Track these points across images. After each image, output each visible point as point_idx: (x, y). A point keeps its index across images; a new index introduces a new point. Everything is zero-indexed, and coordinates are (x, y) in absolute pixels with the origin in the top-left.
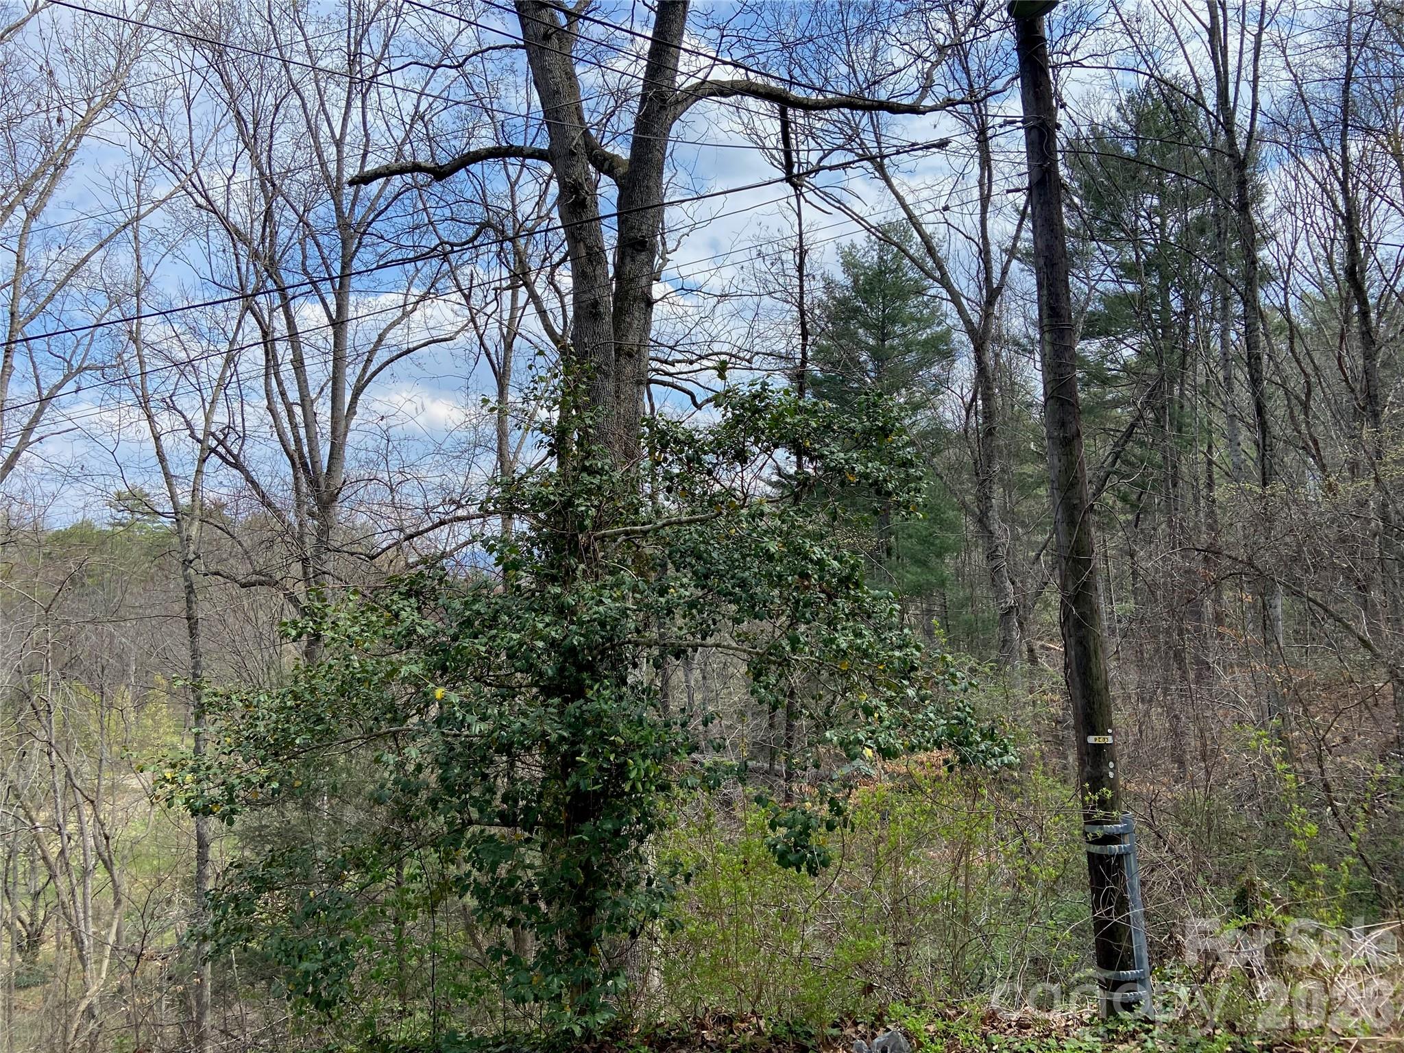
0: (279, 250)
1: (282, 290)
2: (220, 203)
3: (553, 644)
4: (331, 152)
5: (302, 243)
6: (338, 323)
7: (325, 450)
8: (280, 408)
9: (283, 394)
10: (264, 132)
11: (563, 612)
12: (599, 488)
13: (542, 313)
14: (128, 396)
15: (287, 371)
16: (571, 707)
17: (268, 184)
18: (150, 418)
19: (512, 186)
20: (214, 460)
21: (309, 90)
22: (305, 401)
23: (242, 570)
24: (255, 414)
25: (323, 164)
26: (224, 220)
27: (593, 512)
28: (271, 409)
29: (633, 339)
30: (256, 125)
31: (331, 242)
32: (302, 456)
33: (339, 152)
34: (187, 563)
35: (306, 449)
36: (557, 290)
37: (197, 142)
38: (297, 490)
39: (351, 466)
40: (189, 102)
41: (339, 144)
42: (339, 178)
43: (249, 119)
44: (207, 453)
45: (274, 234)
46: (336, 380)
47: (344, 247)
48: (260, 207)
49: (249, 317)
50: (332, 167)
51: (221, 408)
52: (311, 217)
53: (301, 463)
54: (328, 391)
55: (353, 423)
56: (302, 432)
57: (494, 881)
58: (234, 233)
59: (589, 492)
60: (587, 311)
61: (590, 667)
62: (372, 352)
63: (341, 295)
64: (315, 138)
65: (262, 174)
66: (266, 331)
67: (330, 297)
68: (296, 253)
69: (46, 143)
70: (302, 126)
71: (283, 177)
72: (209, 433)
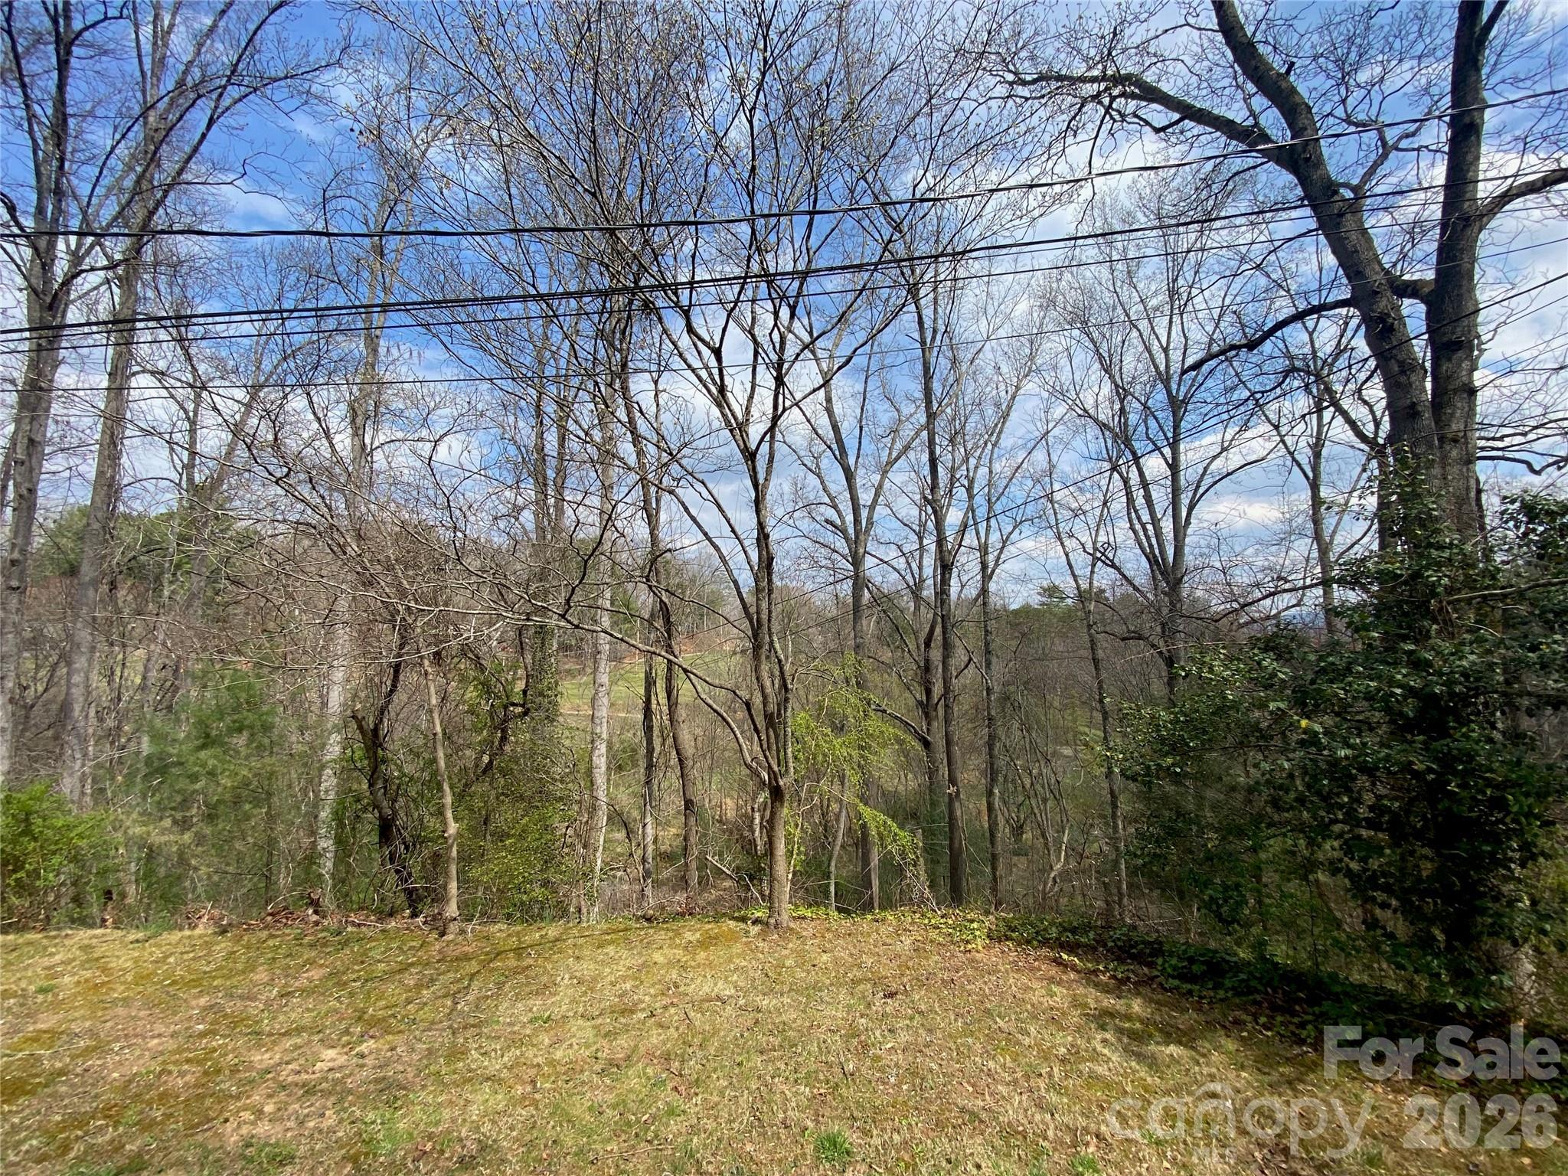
0: (1131, 429)
1: (1134, 453)
2: (1092, 412)
3: (1410, 691)
4: (1161, 358)
5: (1145, 421)
6: (1174, 467)
7: (1170, 551)
8: (1138, 527)
9: (1139, 518)
10: (1116, 359)
11: (1418, 665)
12: (1450, 560)
13: (1352, 424)
14: (1050, 533)
15: (1140, 501)
16: (1436, 745)
17: (1122, 392)
18: (1062, 544)
19: (1311, 334)
20: (1099, 564)
21: (1144, 325)
22: (1155, 521)
23: (1120, 629)
24: (1122, 532)
25: (1156, 367)
26: (1096, 420)
27: (1445, 581)
28: (1132, 528)
29: (1456, 426)
30: (1111, 356)
31: (1166, 416)
32: (1155, 556)
33: (1167, 356)
34: (1090, 627)
35: (1157, 551)
36: (1365, 402)
37: (1077, 378)
38: (1154, 578)
39: (1189, 559)
40: (1070, 357)
41: (1166, 350)
42: (1167, 372)
43: (1106, 355)
44: (1095, 560)
45: (1126, 420)
46: (1175, 503)
47: (1174, 415)
48: (1117, 406)
49: (1116, 475)
50: (1162, 368)
51: (1102, 532)
52: (1150, 403)
53: (1152, 560)
54: (1170, 511)
55: (1189, 531)
56: (1154, 541)
57: (1365, 870)
58: (1103, 426)
59: (1439, 565)
60: (1403, 411)
61: (1455, 713)
62: (1200, 481)
63: (1174, 446)
64: (1150, 352)
65: (1117, 386)
66: (1126, 481)
67: (1167, 451)
68: (1142, 428)
69: (998, 405)
70: (1141, 348)
71: (1130, 383)
72: (1096, 549)
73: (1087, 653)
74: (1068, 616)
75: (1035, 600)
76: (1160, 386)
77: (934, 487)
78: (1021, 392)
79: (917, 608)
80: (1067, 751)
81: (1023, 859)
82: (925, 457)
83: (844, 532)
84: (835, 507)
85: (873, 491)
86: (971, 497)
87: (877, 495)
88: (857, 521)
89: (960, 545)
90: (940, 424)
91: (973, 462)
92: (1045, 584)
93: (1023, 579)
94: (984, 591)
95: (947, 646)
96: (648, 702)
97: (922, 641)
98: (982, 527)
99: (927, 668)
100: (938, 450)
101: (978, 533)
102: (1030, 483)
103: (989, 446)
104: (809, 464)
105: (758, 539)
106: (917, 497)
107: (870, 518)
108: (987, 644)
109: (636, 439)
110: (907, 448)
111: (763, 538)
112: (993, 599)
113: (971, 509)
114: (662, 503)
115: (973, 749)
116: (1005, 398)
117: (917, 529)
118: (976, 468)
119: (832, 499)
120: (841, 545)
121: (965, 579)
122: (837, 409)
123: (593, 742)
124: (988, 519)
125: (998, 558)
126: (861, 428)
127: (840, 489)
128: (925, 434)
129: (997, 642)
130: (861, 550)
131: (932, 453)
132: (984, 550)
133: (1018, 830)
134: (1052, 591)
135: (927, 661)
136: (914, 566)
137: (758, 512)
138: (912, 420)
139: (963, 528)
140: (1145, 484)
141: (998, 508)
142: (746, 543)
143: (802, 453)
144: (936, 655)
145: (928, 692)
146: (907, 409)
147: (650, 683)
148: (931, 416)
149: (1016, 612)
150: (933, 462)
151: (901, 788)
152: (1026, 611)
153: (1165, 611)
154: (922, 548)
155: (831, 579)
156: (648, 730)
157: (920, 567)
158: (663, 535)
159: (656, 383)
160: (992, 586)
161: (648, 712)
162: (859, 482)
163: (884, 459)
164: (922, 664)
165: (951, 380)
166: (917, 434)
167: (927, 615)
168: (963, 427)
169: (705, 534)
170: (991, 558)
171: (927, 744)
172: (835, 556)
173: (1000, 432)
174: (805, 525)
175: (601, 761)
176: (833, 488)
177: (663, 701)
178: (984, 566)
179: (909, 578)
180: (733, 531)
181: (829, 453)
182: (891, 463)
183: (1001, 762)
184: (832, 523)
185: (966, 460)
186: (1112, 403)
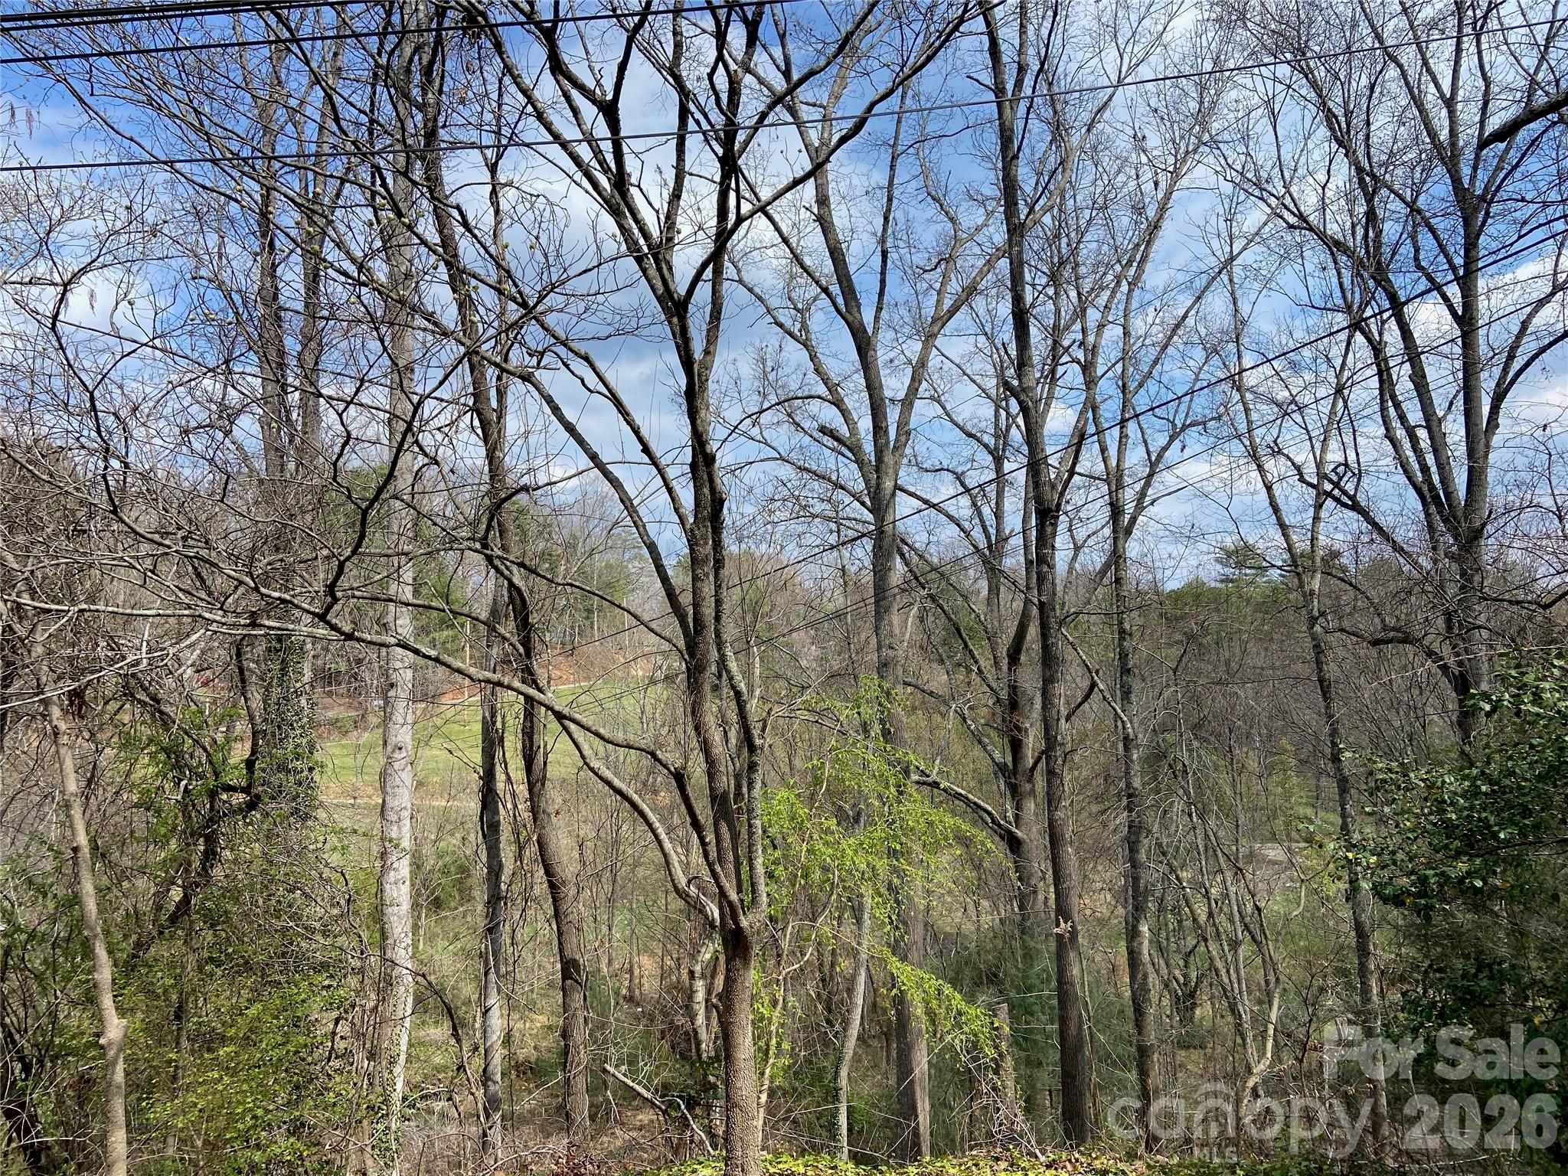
0: (1386, 250)
1: (1393, 297)
2: (1313, 219)
4: (1440, 118)
5: (1413, 237)
6: (1466, 320)
8: (1400, 433)
9: (1402, 417)
10: (1358, 121)
14: (1237, 448)
15: (1404, 386)
17: (1369, 179)
18: (1260, 468)
20: (1329, 503)
21: (1408, 53)
22: (1432, 422)
23: (1368, 624)
24: (1370, 443)
25: (1432, 134)
26: (1322, 236)
28: (1388, 437)
30: (1348, 114)
31: (1451, 227)
32: (1432, 488)
33: (1452, 113)
34: (1313, 621)
35: (1436, 479)
37: (1286, 156)
38: (1431, 528)
39: (1496, 492)
40: (1274, 117)
41: (1450, 103)
42: (1453, 144)
43: (1339, 112)
44: (1322, 496)
45: (1378, 234)
46: (1469, 389)
47: (1467, 223)
48: (1361, 209)
49: (1359, 338)
50: (1444, 135)
51: (1334, 444)
52: (1422, 202)
53: (1428, 495)
54: (1460, 403)
55: (1496, 440)
56: (1430, 459)
58: (1335, 246)
62: (1515, 347)
63: (1466, 281)
64: (1420, 107)
65: (1360, 170)
66: (1377, 348)
67: (1454, 292)
68: (1406, 249)
69: (1139, 209)
70: (1404, 100)
71: (1384, 164)
72: (1322, 476)
73: (1306, 669)
74: (1271, 604)
75: (1212, 573)
76: (1440, 170)
77: (1022, 363)
78: (1184, 182)
79: (994, 590)
80: (1274, 852)
81: (1196, 1055)
82: (1005, 308)
83: (855, 449)
84: (838, 403)
85: (909, 371)
86: (1090, 382)
87: (916, 380)
88: (879, 429)
89: (1072, 472)
90: (1033, 243)
91: (1093, 316)
92: (1229, 542)
93: (1190, 534)
94: (1116, 558)
95: (1049, 660)
96: (489, 776)
97: (1002, 651)
98: (1112, 437)
99: (1014, 705)
100: (1029, 296)
101: (1103, 450)
102: (1199, 354)
103: (1124, 287)
104: (788, 323)
105: (693, 466)
106: (991, 383)
107: (902, 424)
108: (1123, 656)
109: (458, 276)
110: (970, 291)
111: (702, 461)
112: (1134, 573)
113: (1091, 406)
114: (510, 399)
115: (1100, 852)
116: (1152, 198)
117: (992, 442)
118: (1101, 327)
119: (832, 388)
120: (850, 473)
121: (1081, 534)
122: (840, 218)
123: (383, 855)
124: (1123, 423)
125: (1142, 494)
126: (885, 254)
127: (848, 369)
128: (1004, 264)
129: (1141, 650)
130: (888, 484)
131: (1018, 299)
132: (1115, 479)
133: (1186, 1001)
134: (1242, 556)
135: (1013, 689)
136: (987, 511)
137: (693, 414)
138: (980, 238)
139: (1079, 439)
140: (1413, 354)
141: (1141, 401)
142: (672, 473)
143: (774, 302)
144: (1029, 679)
145: (1016, 746)
146: (971, 217)
147: (491, 741)
148: (1016, 230)
149: (1177, 596)
150: (1021, 317)
151: (968, 927)
152: (1194, 594)
153: (1452, 590)
154: (1000, 479)
155: (833, 539)
156: (490, 829)
157: (998, 515)
158: (513, 459)
159: (493, 169)
160: (1133, 548)
161: (489, 797)
162: (882, 355)
163: (929, 311)
164: (1004, 695)
165: (1052, 161)
166: (990, 264)
167: (1012, 604)
168: (1075, 251)
169: (594, 457)
170: (1129, 495)
171: (1014, 844)
172: (840, 495)
173: (1144, 259)
174: (783, 437)
175: (400, 892)
176: (834, 368)
177: (517, 772)
178: (1116, 510)
179: (977, 534)
180: (646, 450)
181: (824, 301)
182: (942, 319)
183: (1152, 874)
184: (832, 434)
185: (1081, 313)
186: (1351, 201)
